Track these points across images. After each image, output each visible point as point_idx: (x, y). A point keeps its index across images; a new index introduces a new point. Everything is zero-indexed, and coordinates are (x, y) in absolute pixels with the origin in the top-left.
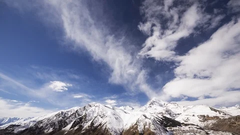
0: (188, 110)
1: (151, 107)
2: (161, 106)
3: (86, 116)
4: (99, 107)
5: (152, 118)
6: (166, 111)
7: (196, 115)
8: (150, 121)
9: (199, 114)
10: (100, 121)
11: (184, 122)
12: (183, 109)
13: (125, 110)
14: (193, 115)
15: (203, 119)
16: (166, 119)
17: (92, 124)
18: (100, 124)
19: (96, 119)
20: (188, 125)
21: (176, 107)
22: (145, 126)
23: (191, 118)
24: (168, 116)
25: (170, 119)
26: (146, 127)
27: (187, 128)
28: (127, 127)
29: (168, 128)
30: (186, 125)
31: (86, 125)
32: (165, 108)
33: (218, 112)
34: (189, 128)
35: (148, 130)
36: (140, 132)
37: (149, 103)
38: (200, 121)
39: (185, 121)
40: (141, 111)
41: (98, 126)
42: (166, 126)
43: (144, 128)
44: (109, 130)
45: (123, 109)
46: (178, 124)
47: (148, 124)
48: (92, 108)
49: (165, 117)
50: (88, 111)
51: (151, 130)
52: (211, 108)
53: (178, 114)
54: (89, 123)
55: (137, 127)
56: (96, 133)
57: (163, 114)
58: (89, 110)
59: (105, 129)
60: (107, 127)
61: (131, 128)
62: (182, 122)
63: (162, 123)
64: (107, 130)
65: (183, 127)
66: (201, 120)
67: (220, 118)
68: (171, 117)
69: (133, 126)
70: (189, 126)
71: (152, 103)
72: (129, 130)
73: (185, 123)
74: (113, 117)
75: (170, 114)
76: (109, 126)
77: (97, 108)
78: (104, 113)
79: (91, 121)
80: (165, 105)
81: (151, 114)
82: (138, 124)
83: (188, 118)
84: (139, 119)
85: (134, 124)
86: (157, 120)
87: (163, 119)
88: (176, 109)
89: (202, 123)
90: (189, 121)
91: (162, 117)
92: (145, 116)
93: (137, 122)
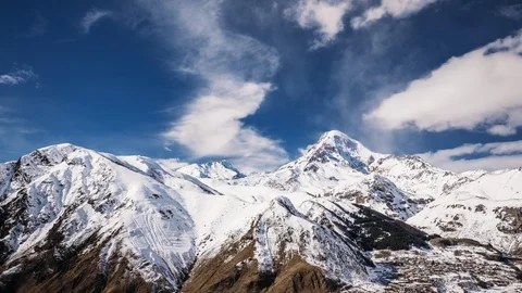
0: (462, 188)
1: (315, 169)
2: (358, 165)
3: (22, 202)
4: (87, 164)
5: (317, 213)
6: (376, 188)
7: (490, 206)
8: (308, 226)
9: (502, 205)
10: (89, 225)
11: (438, 231)
12: (442, 180)
13: (203, 181)
14: (480, 208)
15: (514, 224)
16: (371, 218)
17: (55, 237)
18: (93, 239)
19: (74, 216)
20: (456, 242)
21: (416, 172)
22: (283, 245)
23: (471, 218)
24: (381, 208)
25: (389, 218)
26: (289, 247)
27: (448, 255)
28: (210, 249)
29: (374, 255)
30: (446, 243)
31: (27, 244)
32: (371, 177)
34: (457, 253)
35: (296, 258)
36: (261, 268)
37: (310, 154)
38: (504, 230)
39: (445, 229)
40: (272, 184)
41: (83, 246)
42: (368, 245)
43: (281, 252)
44: (132, 261)
45: (196, 174)
46: (419, 239)
47: (296, 235)
48: (53, 170)
49: (368, 211)
50: (37, 181)
51: (310, 260)
53: (422, 202)
54: (41, 235)
55: (252, 248)
56: (72, 274)
57: (360, 199)
58: (42, 177)
59: (115, 256)
60: (124, 250)
61: (224, 253)
62: (430, 232)
63: (353, 235)
64: (125, 262)
65: (436, 249)
66: (506, 224)
68: (390, 213)
69: (236, 245)
70: (459, 248)
71: (322, 156)
72: (218, 259)
73: (445, 235)
74: (150, 209)
75: (389, 200)
76: (130, 245)
77: (77, 171)
78: (112, 189)
79: (49, 226)
80: (375, 164)
81: (314, 200)
82: (255, 238)
83: (456, 218)
84: (261, 216)
85: (242, 235)
86: (336, 223)
87: (359, 220)
88: (415, 181)
89: (509, 236)
90: (458, 229)
91: (356, 210)
92: (287, 204)
93: (252, 228)
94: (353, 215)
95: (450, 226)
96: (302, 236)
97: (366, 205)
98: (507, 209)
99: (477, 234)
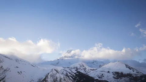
5: (65, 73)
8: (62, 77)
9: (114, 71)
14: (108, 72)
15: (117, 76)
23: (106, 75)
24: (82, 72)
25: (85, 74)
33: (132, 70)
38: (114, 78)
39: (99, 78)
49: (79, 72)
52: (126, 65)
53: (94, 70)
57: (77, 69)
62: (96, 79)
63: (75, 79)
66: (115, 76)
67: (133, 75)
68: (85, 73)
75: (85, 69)
81: (64, 69)
82: (46, 80)
83: (102, 75)
84: (49, 74)
85: (43, 79)
86: (70, 76)
87: (76, 75)
88: (92, 64)
89: (116, 80)
90: (103, 77)
91: (76, 72)
92: (57, 70)
93: (46, 77)
94: (75, 74)
95: (101, 77)
96: (60, 80)
97: (79, 70)
98: (115, 72)
99: (108, 79)
